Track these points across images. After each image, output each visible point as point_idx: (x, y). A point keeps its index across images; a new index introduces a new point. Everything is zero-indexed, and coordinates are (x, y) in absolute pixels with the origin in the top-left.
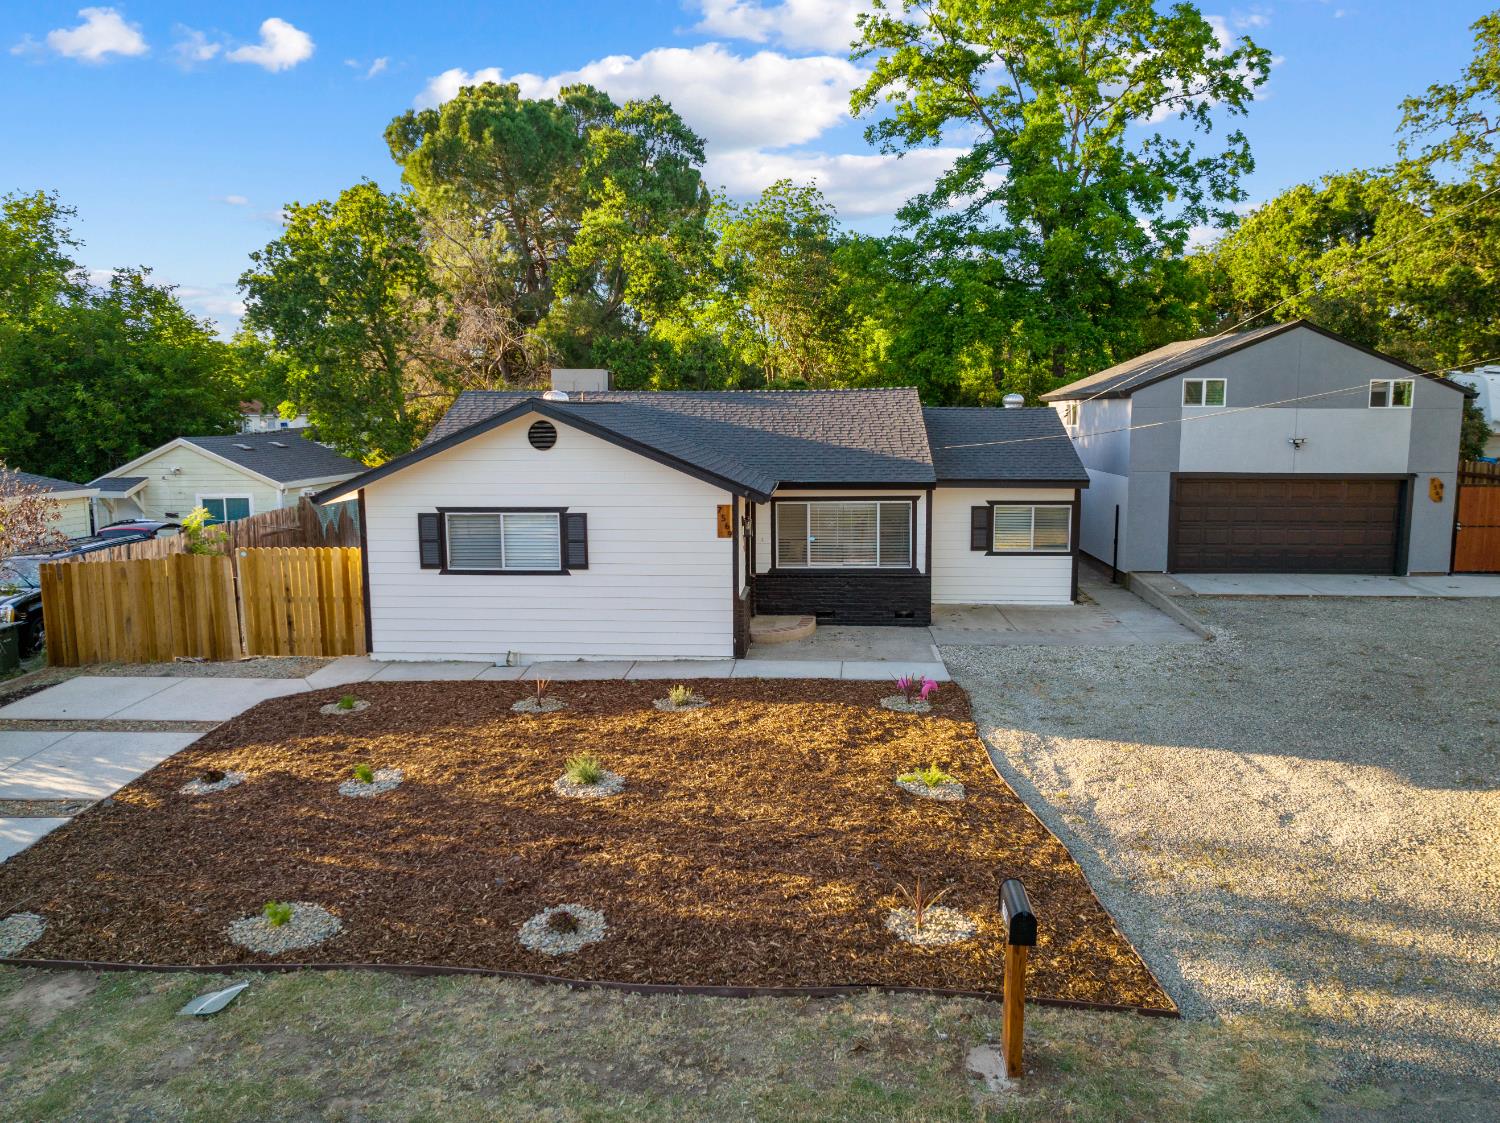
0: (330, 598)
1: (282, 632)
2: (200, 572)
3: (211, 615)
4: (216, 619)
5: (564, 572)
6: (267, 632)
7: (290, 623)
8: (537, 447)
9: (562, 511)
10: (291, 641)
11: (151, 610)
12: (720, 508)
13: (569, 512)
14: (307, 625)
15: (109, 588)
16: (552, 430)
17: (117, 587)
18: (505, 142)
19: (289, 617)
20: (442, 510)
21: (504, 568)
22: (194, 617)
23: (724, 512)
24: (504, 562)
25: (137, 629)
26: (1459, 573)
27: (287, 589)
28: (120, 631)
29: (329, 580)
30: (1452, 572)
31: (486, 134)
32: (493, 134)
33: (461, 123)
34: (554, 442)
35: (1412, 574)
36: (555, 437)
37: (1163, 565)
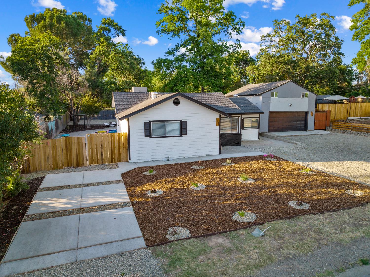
0: (114, 147)
1: (100, 157)
2: (73, 142)
3: (77, 154)
4: (79, 155)
5: (181, 136)
6: (95, 157)
7: (102, 155)
8: (175, 105)
9: (181, 121)
10: (102, 159)
11: (56, 154)
12: (217, 119)
13: (182, 121)
14: (107, 154)
15: (42, 149)
16: (179, 100)
17: (44, 148)
18: (68, 25)
19: (102, 153)
20: (150, 121)
21: (166, 136)
22: (71, 155)
23: (218, 120)
24: (166, 134)
25: (51, 160)
26: (315, 130)
27: (102, 145)
28: (45, 161)
29: (114, 142)
30: (314, 130)
31: (62, 22)
32: (64, 23)
33: (53, 18)
34: (179, 104)
35: (308, 131)
36: (180, 102)
37: (268, 131)
